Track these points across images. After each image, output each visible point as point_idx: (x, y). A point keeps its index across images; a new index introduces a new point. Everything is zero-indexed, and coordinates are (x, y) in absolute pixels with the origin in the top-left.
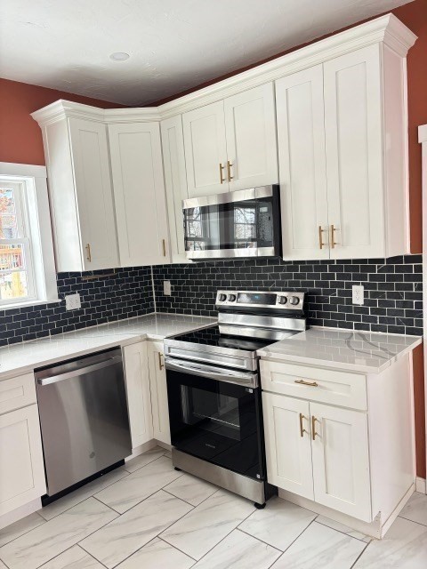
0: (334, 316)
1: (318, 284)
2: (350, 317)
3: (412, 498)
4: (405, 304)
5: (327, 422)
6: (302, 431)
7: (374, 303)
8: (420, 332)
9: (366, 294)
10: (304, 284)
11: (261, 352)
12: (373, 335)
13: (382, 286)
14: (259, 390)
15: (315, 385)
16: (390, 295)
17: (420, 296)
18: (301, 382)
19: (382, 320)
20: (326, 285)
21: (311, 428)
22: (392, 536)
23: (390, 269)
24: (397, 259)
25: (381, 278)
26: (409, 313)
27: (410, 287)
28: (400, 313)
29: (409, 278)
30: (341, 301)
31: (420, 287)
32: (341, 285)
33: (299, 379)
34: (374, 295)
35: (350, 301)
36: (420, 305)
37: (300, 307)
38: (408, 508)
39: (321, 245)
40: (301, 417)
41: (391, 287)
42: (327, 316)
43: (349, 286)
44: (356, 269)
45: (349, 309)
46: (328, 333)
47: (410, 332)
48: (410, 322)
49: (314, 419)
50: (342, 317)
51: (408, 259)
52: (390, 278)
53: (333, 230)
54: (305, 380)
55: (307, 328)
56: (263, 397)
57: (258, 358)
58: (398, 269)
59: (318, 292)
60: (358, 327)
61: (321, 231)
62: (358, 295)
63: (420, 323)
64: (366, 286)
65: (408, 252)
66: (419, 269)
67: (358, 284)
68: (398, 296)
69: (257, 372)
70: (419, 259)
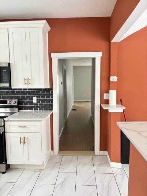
0: (27, 107)
1: (22, 97)
2: (32, 107)
3: (50, 157)
4: (48, 102)
5: (29, 138)
6: (21, 142)
7: (39, 102)
8: (52, 110)
9: (37, 100)
10: (17, 97)
11: (5, 119)
12: (39, 112)
13: (42, 97)
14: (4, 132)
15: (25, 127)
16: (44, 100)
17: (52, 100)
18: (21, 127)
19: (42, 107)
20: (24, 97)
21: (24, 141)
22: (47, 167)
23: (44, 92)
24: (46, 89)
25: (41, 95)
26: (50, 105)
27: (50, 97)
28: (47, 105)
29: (49, 95)
30: (29, 102)
31: (52, 97)
32: (29, 97)
33: (20, 126)
34: (40, 100)
35: (32, 102)
36: (52, 102)
37: (16, 104)
38: (50, 159)
39: (25, 84)
40: (20, 138)
41: (44, 97)
42: (25, 107)
43: (32, 97)
44: (34, 92)
45: (32, 104)
46: (25, 112)
47: (50, 110)
48: (49, 107)
49: (25, 138)
50: (29, 107)
51: (49, 89)
52: (44, 95)
53: (29, 79)
54: (21, 126)
55: (19, 111)
56: (6, 134)
57: (4, 121)
58: (47, 92)
59: (22, 99)
60: (35, 110)
61: (25, 79)
62: (35, 100)
63: (52, 107)
64: (37, 97)
65: (49, 87)
66: (52, 92)
67: (35, 96)
68: (46, 100)
69: (4, 126)
70: (52, 89)
